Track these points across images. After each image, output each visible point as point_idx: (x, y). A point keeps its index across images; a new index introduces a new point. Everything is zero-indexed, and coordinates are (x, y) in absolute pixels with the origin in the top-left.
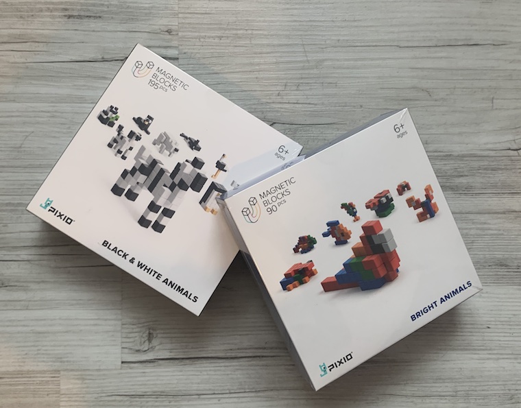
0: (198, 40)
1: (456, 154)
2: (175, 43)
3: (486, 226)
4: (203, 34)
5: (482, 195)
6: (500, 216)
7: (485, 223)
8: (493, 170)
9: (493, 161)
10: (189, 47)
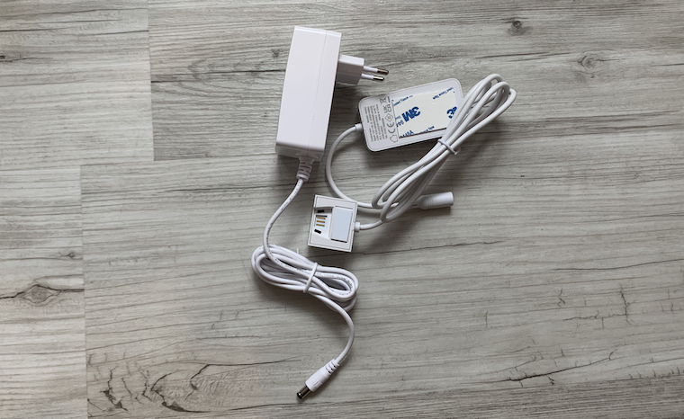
0: (107, 264)
1: (442, 390)
2: (79, 270)
4: (114, 256)
8: (489, 408)
9: (489, 397)
10: (97, 274)
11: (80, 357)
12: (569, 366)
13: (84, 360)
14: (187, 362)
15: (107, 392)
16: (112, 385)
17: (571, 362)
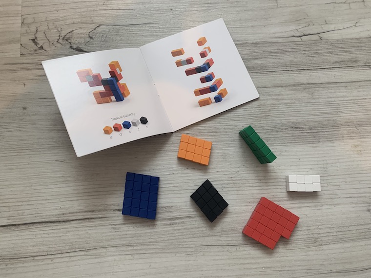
1: (250, 42)
3: (280, 97)
5: (274, 73)
6: (291, 88)
7: (279, 95)
8: (281, 53)
9: (281, 46)
11: (17, 20)
12: (331, 29)
13: (20, 21)
14: (87, 23)
15: (33, 40)
16: (37, 35)
17: (332, 27)
